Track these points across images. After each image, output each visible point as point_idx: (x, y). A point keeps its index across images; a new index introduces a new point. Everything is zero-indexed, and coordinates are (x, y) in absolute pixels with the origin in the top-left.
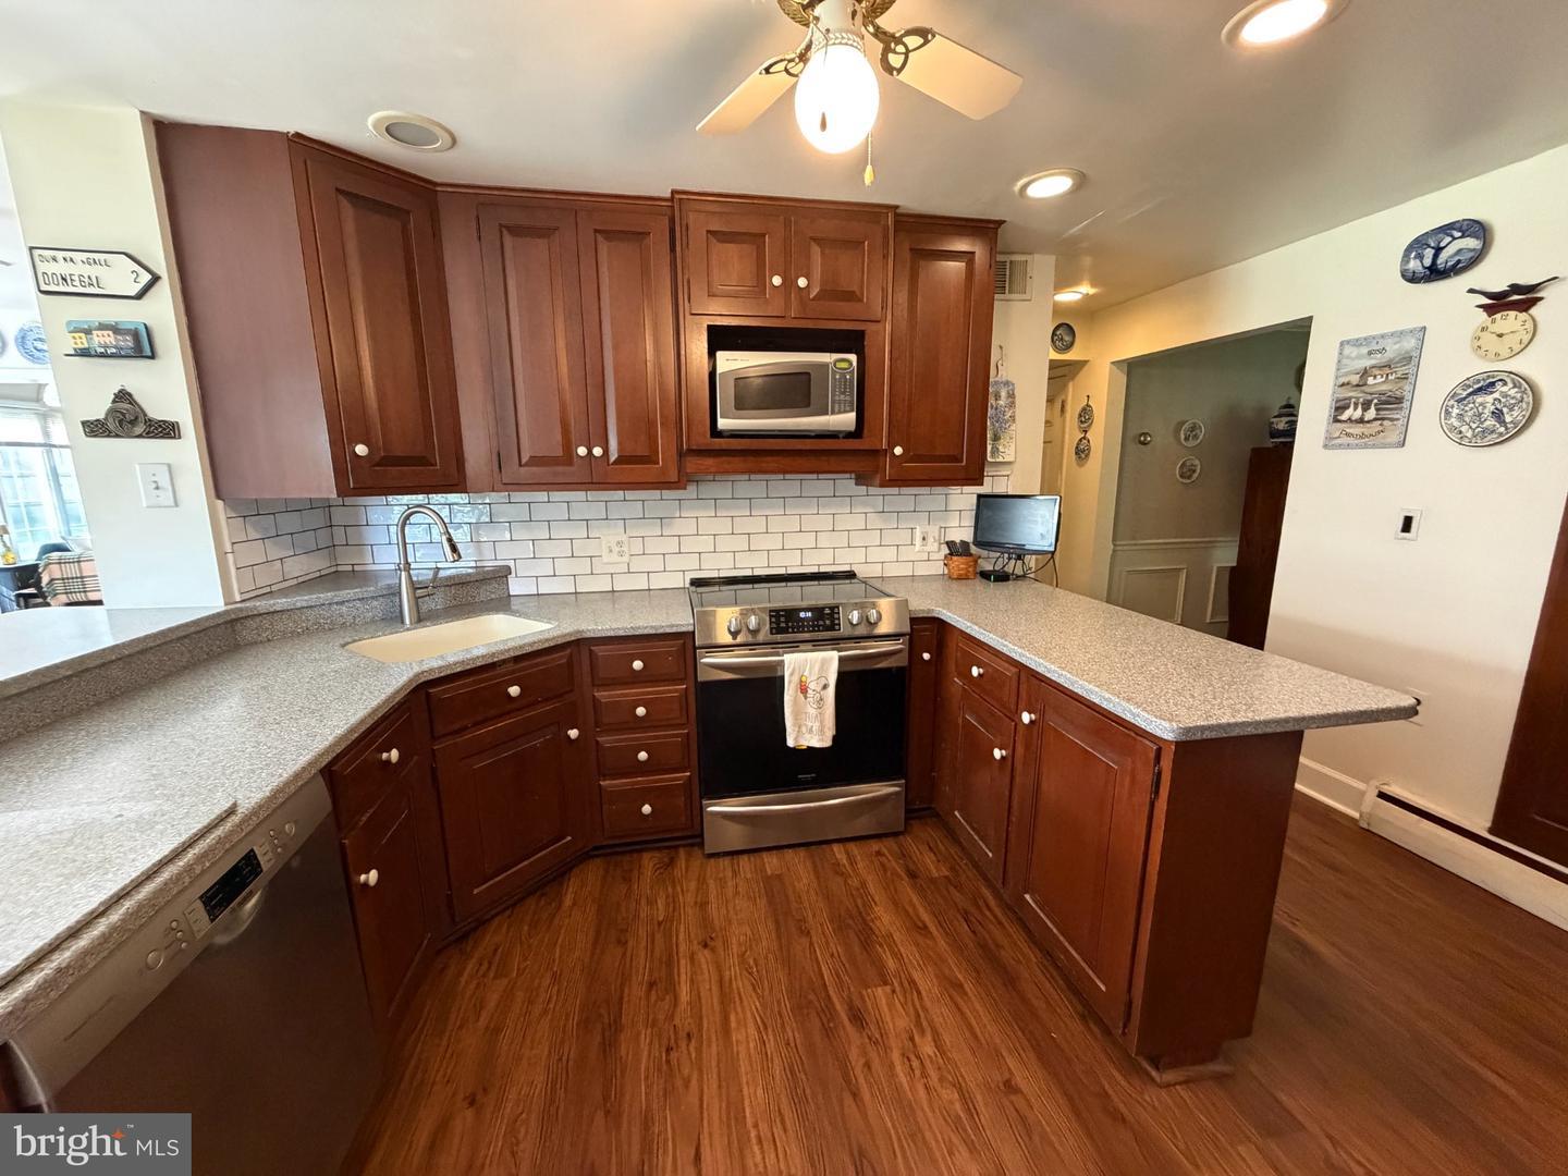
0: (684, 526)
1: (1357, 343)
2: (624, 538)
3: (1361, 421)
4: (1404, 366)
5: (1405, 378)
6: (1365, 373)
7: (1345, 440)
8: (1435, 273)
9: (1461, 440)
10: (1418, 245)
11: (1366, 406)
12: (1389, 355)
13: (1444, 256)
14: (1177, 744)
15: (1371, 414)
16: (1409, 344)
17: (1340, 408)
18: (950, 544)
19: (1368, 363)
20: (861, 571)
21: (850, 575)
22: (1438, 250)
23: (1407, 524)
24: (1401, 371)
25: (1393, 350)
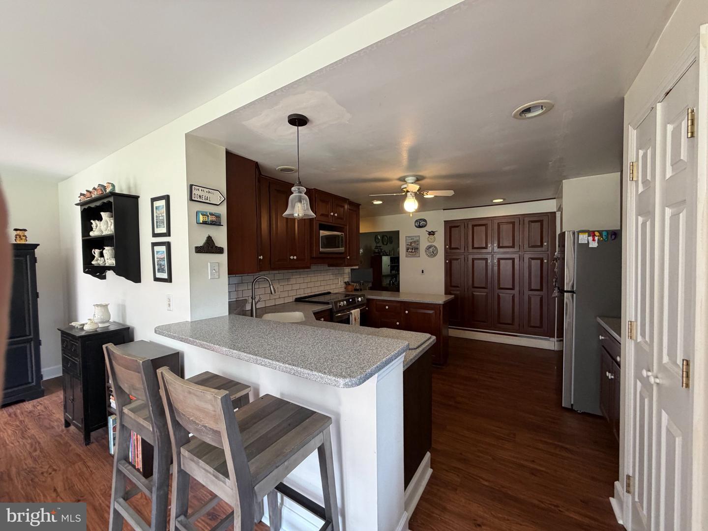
0: (293, 281)
1: (409, 237)
2: (279, 286)
3: (412, 252)
4: (417, 242)
5: (418, 244)
6: (411, 243)
7: (409, 256)
8: (420, 227)
9: (429, 256)
10: (417, 221)
11: (412, 249)
12: (414, 240)
13: (421, 224)
14: (443, 304)
15: (413, 251)
16: (418, 238)
17: (408, 249)
18: (345, 282)
19: (412, 241)
20: (332, 291)
21: (329, 293)
22: (420, 223)
23: (423, 272)
24: (417, 243)
25: (415, 239)
